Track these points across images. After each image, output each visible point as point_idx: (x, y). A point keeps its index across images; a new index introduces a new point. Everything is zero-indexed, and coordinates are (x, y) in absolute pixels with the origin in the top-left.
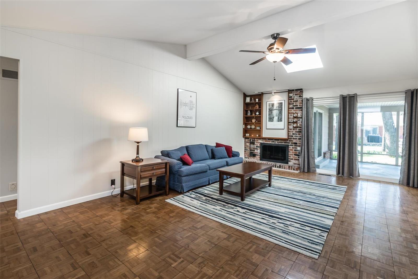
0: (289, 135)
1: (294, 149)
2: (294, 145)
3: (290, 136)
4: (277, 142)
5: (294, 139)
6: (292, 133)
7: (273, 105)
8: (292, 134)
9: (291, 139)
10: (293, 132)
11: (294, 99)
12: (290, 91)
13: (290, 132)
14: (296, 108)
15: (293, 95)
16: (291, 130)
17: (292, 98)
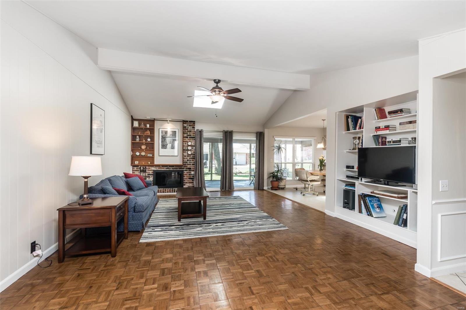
0: (184, 161)
1: (188, 174)
2: (188, 170)
3: (184, 162)
4: (172, 169)
5: (188, 164)
6: (186, 159)
7: (166, 132)
8: (186, 160)
9: (186, 164)
10: (187, 158)
11: (188, 129)
12: (184, 122)
13: (184, 158)
14: (190, 137)
15: (187, 125)
16: (186, 156)
17: (187, 128)
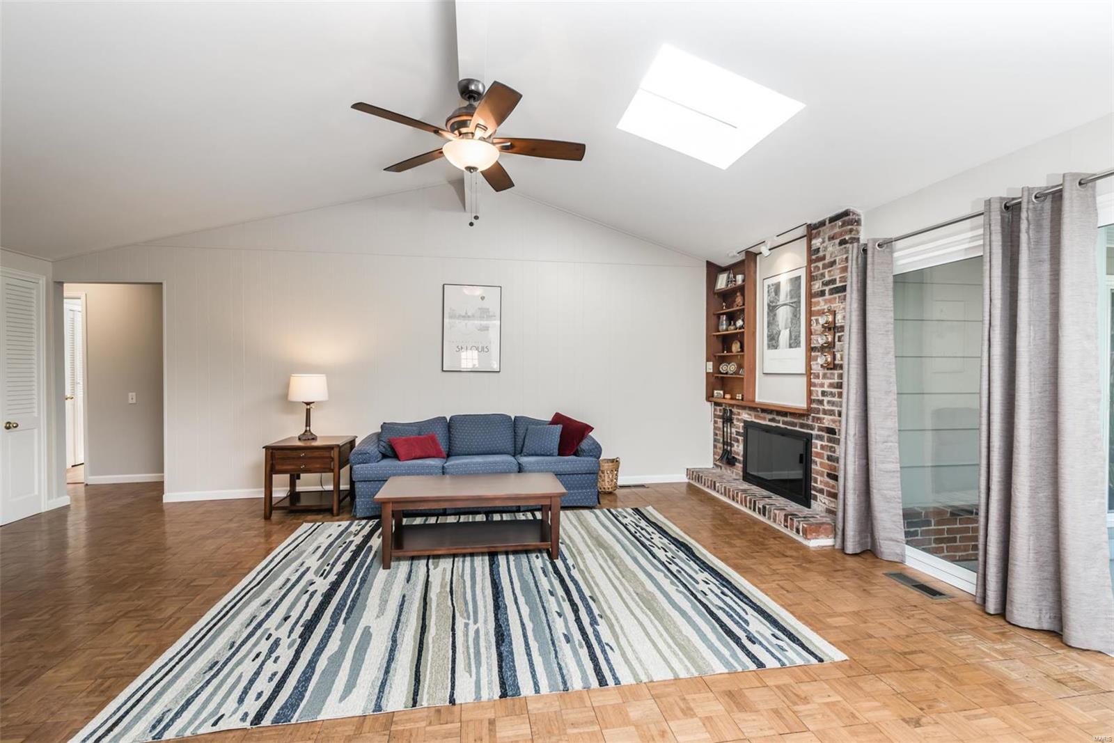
0: (813, 398)
1: (826, 453)
2: (826, 435)
3: (814, 401)
4: (784, 423)
5: (825, 412)
6: (820, 390)
7: (777, 287)
8: (820, 394)
9: (818, 411)
10: (822, 385)
11: (823, 258)
12: (812, 230)
13: (815, 385)
14: (832, 292)
15: (823, 242)
16: (818, 377)
17: (821, 254)
